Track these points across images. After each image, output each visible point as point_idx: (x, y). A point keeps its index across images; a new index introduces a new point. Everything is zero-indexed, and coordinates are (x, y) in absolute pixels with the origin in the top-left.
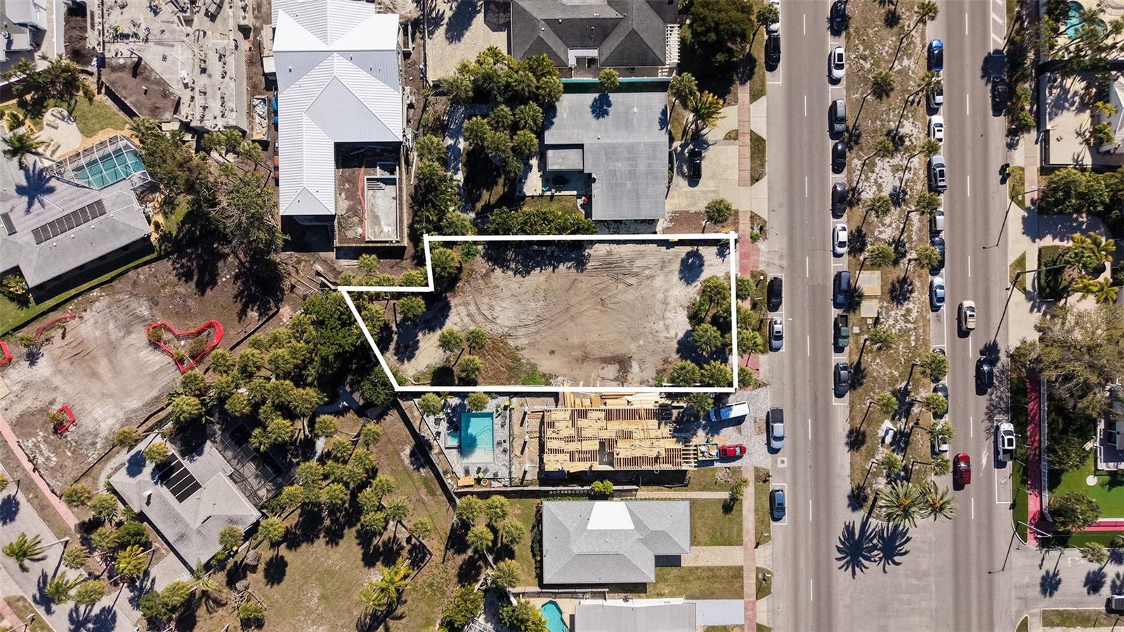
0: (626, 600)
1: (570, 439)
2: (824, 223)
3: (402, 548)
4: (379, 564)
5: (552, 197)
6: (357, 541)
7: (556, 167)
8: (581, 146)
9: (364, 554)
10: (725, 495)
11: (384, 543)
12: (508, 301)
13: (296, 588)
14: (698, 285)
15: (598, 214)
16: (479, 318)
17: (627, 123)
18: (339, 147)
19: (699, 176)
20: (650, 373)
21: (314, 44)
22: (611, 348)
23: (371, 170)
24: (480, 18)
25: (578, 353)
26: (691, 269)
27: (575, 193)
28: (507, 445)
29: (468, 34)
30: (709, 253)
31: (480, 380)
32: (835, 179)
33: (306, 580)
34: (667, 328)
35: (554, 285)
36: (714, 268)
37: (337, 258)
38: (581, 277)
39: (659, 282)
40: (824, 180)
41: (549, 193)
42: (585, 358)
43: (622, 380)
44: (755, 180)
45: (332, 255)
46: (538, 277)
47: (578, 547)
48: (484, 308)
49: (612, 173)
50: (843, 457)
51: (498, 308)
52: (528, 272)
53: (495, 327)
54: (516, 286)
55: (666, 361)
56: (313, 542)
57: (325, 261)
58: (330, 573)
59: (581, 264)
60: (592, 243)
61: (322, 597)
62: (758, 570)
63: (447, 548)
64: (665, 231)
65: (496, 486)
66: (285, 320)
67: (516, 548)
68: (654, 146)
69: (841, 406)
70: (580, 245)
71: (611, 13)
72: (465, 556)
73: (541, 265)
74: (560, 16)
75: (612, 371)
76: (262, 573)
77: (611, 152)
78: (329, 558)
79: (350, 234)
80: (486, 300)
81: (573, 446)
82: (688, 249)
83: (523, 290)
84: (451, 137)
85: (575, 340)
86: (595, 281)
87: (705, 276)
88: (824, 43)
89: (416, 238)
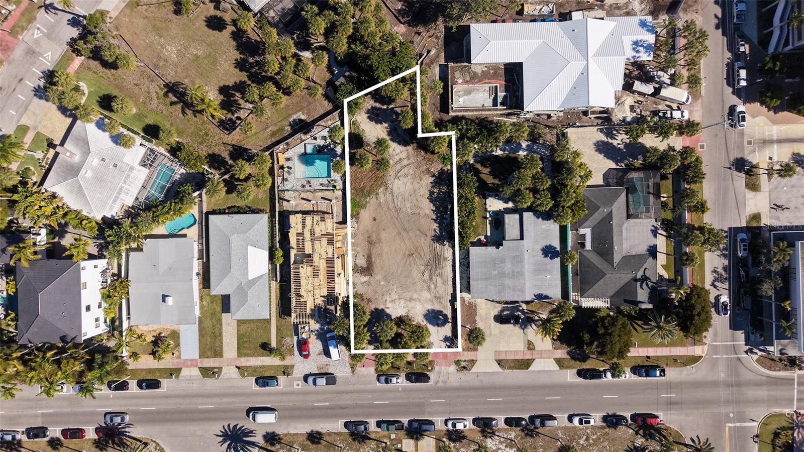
0: (198, 274)
1: (312, 233)
2: (468, 412)
3: (233, 114)
4: (222, 97)
5: (486, 218)
6: (238, 82)
7: (507, 221)
8: (522, 238)
9: (228, 86)
10: (274, 344)
11: (237, 101)
12: (411, 187)
13: (203, 38)
14: (424, 323)
15: (474, 251)
16: (398, 167)
17: (538, 271)
18: (520, 66)
19: (502, 323)
20: (361, 290)
21: (593, 48)
22: (378, 262)
23: (503, 89)
24: (612, 165)
25: (374, 238)
26: (435, 317)
27: (489, 234)
28: (308, 188)
29: (601, 156)
30: (447, 330)
31: (354, 168)
32: (500, 419)
33: (210, 45)
34: (393, 301)
35: (423, 221)
36: (437, 334)
37: (440, 65)
38: (429, 239)
39: (426, 295)
40: (500, 412)
41: (488, 216)
42: (371, 243)
43: (356, 269)
44: (500, 362)
45: (442, 62)
46: (428, 208)
47: (236, 240)
48: (406, 170)
49: (503, 261)
50: (303, 428)
51: (406, 180)
52: (431, 201)
53: (392, 179)
54: (422, 193)
55: (369, 300)
56: (237, 50)
57: (438, 57)
58: (215, 62)
59: (438, 239)
60: (453, 247)
61: (197, 57)
62: (220, 369)
63: (233, 145)
64: (463, 299)
65: (278, 180)
66: (395, 28)
67: (234, 195)
68: (522, 290)
69: (338, 426)
70: (451, 238)
71: (617, 259)
72: (227, 158)
73: (437, 211)
74: (615, 222)
75: (362, 262)
76: (214, 14)
77: (518, 259)
78: (225, 61)
79: (457, 74)
80: (411, 172)
81: (307, 235)
82: (450, 315)
83: (419, 198)
84: (527, 146)
85: (384, 235)
86: (426, 250)
87: (431, 328)
88: (597, 410)
89: (456, 121)
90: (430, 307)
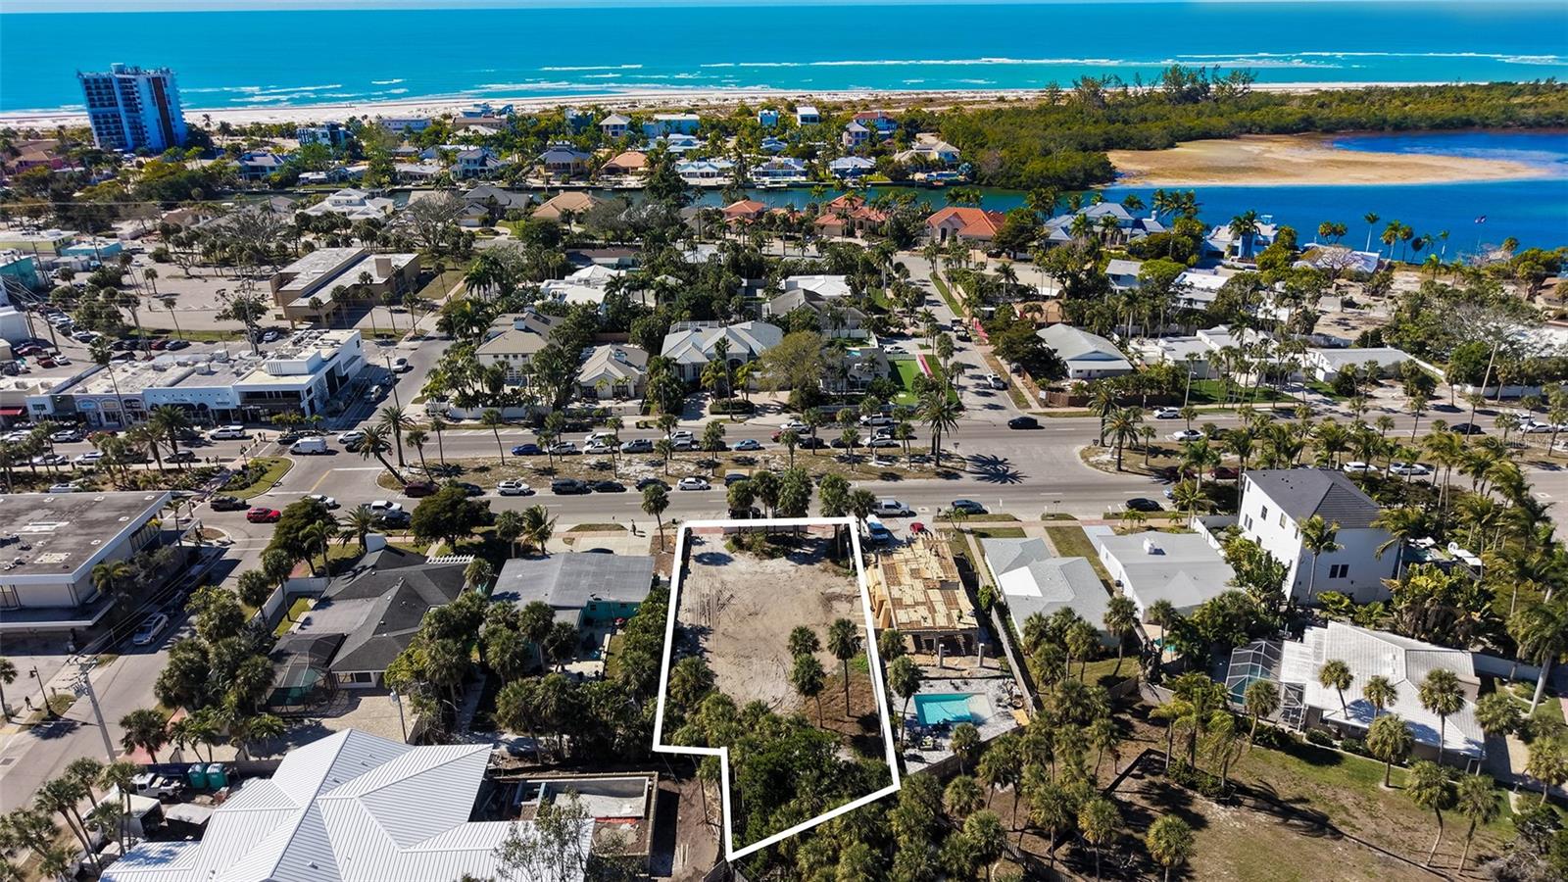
1: (932, 610)
4: (1193, 809)
5: (608, 653)
10: (970, 538)
11: (1154, 804)
14: (732, 555)
15: (639, 595)
17: (534, 579)
22: (812, 606)
24: (327, 722)
26: (717, 559)
27: (608, 636)
30: (696, 550)
32: (631, 490)
34: (782, 572)
35: (729, 650)
36: (715, 547)
37: (669, 875)
38: (720, 630)
39: (729, 578)
40: (630, 496)
41: (603, 656)
44: (621, 528)
46: (718, 665)
49: (593, 586)
50: (910, 482)
53: (788, 698)
55: (825, 570)
59: (703, 631)
60: (676, 622)
62: (1045, 520)
63: (1132, 739)
64: (669, 575)
65: (1020, 690)
68: (568, 561)
70: (679, 631)
71: (391, 593)
72: (1135, 722)
75: (840, 606)
77: (566, 587)
79: (631, 839)
81: (941, 608)
82: (692, 561)
83: (735, 676)
86: (725, 620)
87: (726, 552)
89: (652, 762)
90: (723, 568)
